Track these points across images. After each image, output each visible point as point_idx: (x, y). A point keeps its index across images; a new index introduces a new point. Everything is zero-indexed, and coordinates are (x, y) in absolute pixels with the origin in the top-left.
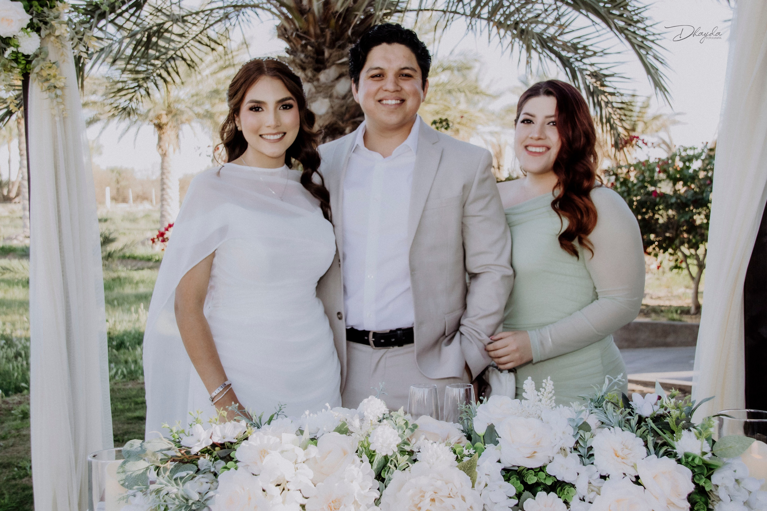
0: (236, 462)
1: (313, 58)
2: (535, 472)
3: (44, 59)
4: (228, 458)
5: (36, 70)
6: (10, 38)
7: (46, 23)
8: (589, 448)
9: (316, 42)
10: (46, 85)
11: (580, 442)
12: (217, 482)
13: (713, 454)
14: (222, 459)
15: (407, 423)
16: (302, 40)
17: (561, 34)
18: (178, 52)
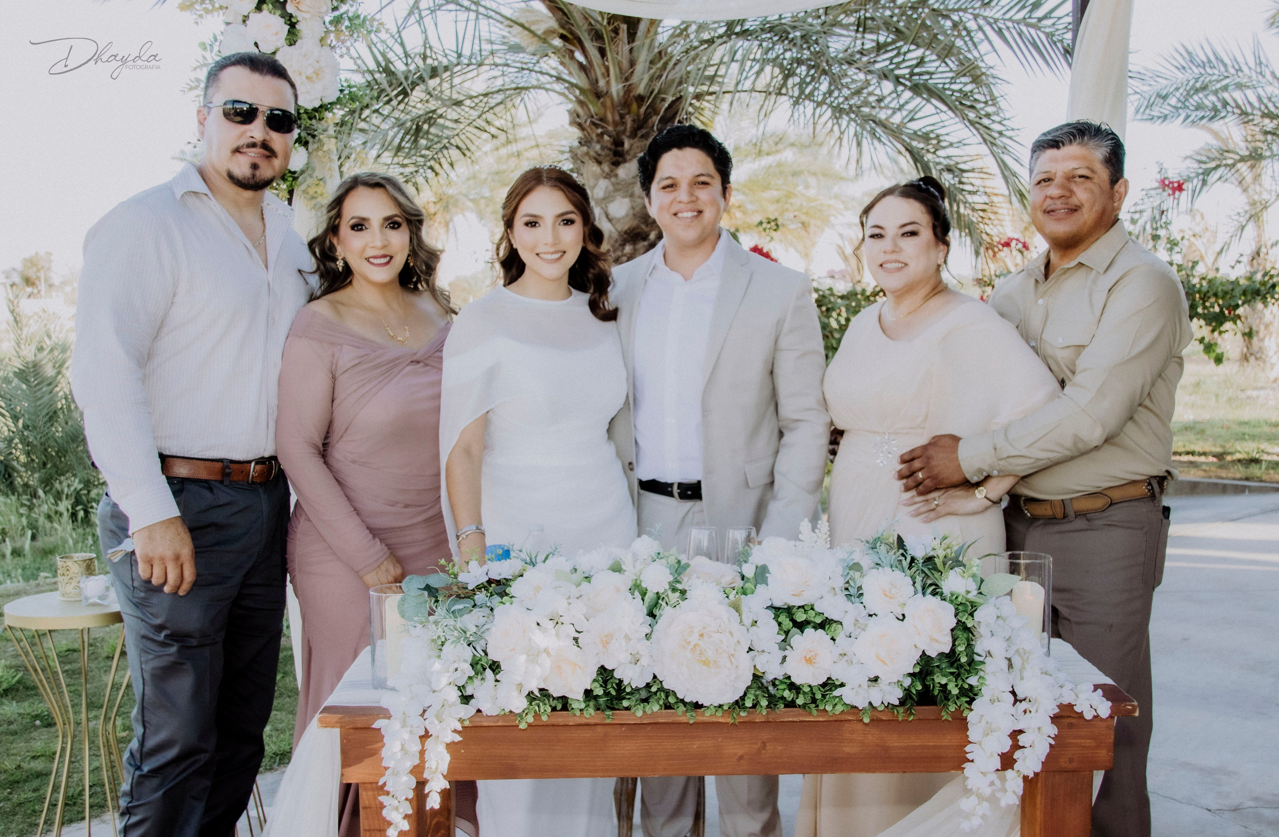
0: (512, 596)
1: (610, 149)
2: (805, 609)
3: (311, 176)
4: (504, 594)
5: (303, 187)
7: (314, 136)
8: (858, 587)
9: (615, 130)
11: (851, 582)
12: (493, 615)
13: (979, 592)
14: (498, 594)
15: (679, 562)
16: (597, 128)
17: (912, 120)
18: (452, 141)
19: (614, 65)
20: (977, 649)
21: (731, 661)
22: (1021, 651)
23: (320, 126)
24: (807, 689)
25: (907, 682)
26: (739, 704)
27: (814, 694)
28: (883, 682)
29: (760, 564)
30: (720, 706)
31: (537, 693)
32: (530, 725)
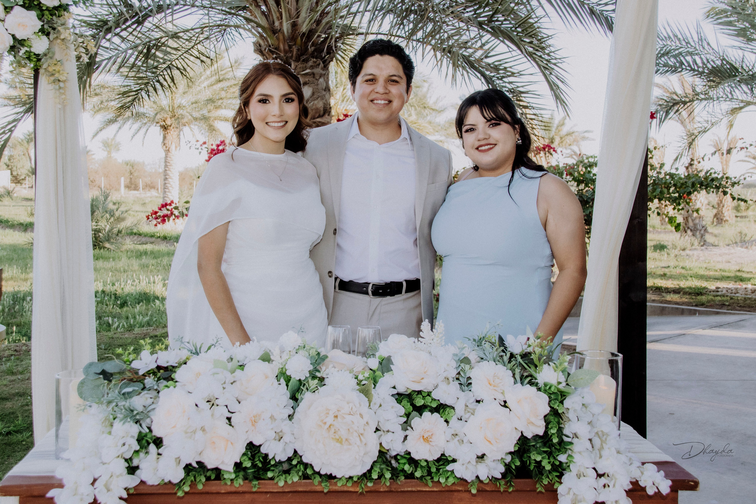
0: (176, 382)
2: (423, 397)
3: (51, 58)
4: (169, 379)
5: (44, 66)
6: (25, 40)
7: (54, 29)
8: (468, 378)
9: (285, 56)
10: (52, 78)
11: (462, 373)
12: (159, 397)
13: (567, 384)
14: (165, 379)
15: (319, 354)
16: (273, 54)
17: (486, 57)
18: (174, 63)
19: (285, 11)
20: (565, 432)
21: (361, 439)
22: (600, 433)
23: (59, 21)
24: (424, 464)
25: (508, 459)
26: (366, 476)
27: (430, 468)
28: (488, 460)
29: (386, 355)
30: (351, 478)
31: (195, 465)
32: (186, 493)
